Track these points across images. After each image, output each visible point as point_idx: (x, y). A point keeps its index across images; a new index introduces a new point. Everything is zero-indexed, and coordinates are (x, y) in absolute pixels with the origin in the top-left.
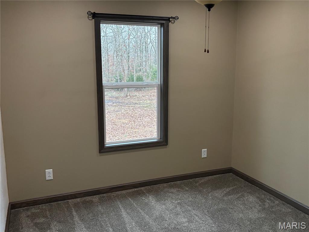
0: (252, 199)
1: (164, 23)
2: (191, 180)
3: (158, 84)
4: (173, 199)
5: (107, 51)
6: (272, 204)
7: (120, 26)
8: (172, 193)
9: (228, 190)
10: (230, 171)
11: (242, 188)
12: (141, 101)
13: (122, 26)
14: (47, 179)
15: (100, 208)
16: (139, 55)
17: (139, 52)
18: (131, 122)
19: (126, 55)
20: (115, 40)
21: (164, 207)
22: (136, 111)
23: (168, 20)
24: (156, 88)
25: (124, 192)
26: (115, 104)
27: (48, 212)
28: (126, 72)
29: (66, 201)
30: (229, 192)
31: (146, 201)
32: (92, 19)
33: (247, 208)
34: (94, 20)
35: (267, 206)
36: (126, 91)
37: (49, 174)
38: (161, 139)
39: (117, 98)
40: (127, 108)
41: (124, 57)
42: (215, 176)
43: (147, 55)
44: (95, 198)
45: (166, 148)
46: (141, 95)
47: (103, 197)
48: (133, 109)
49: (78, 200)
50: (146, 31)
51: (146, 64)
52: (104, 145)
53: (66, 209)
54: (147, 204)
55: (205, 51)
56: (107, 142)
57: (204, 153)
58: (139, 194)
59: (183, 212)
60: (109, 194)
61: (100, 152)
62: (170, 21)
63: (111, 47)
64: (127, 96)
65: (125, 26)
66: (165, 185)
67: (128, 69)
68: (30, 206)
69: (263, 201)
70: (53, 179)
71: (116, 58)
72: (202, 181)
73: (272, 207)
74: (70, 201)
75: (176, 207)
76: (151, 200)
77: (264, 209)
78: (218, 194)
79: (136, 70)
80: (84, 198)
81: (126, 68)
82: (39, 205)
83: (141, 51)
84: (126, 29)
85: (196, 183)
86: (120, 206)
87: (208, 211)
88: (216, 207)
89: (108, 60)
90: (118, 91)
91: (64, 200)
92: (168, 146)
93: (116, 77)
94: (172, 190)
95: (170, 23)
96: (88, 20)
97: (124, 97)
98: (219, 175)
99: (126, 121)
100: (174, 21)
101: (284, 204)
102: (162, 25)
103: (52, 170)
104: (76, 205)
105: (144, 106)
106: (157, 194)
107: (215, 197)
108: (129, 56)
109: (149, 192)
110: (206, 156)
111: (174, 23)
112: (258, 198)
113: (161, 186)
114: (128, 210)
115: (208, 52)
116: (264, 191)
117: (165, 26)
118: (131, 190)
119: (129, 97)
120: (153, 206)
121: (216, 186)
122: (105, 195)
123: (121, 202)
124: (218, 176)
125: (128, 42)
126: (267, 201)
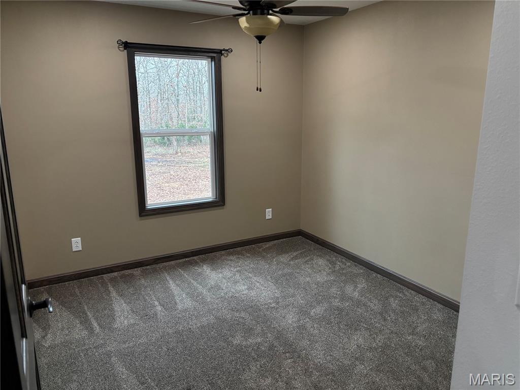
0: (321, 262)
1: (214, 57)
2: (253, 246)
3: (211, 132)
4: (232, 266)
5: (149, 93)
6: (343, 266)
7: (166, 59)
8: (231, 260)
9: (295, 254)
10: (300, 233)
11: (312, 251)
12: (197, 160)
13: (169, 60)
14: (73, 250)
15: (143, 281)
16: (192, 98)
17: (192, 95)
18: (183, 187)
19: (174, 99)
20: (159, 78)
21: (220, 275)
22: (190, 172)
23: (220, 52)
24: (208, 136)
25: (173, 263)
26: (160, 164)
27: (77, 290)
28: (175, 121)
29: (99, 276)
30: (296, 256)
31: (200, 270)
32: (123, 51)
33: (315, 272)
34: (126, 51)
35: (337, 268)
36: (176, 147)
37: (77, 244)
38: (216, 198)
39: (163, 155)
40: (178, 168)
41: (171, 102)
42: (281, 240)
43: (202, 98)
44: (137, 272)
45: (223, 209)
46: (196, 152)
47: (147, 269)
48: (185, 170)
49: (116, 274)
50: (200, 66)
51: (201, 110)
52: (145, 207)
53: (100, 285)
54: (200, 274)
55: (257, 90)
56: (149, 203)
57: (269, 214)
58: (191, 264)
59: (242, 280)
60: (154, 266)
61: (141, 215)
62: (222, 54)
63: (154, 88)
64: (177, 153)
65: (172, 59)
66: (223, 252)
67: (178, 117)
68: (53, 284)
69: (333, 264)
70: (81, 249)
71: (160, 102)
72: (266, 246)
73: (343, 269)
74: (105, 275)
75: (235, 275)
76: (206, 270)
77: (334, 272)
78: (284, 258)
79: (188, 118)
80: (123, 272)
81: (175, 115)
82: (65, 282)
83: (195, 94)
84: (174, 63)
85: (259, 248)
86: (168, 278)
87: (271, 277)
88: (280, 272)
89: (150, 105)
90: (165, 146)
91: (98, 275)
92: (225, 206)
93: (162, 127)
94: (231, 257)
95: (222, 57)
96: (119, 51)
97: (173, 154)
98: (286, 239)
99: (176, 185)
100: (228, 54)
101: (356, 266)
102: (213, 58)
103: (80, 238)
104: (113, 280)
105: (200, 165)
106: (213, 263)
107: (281, 262)
108: (178, 100)
109: (204, 261)
110: (271, 217)
111: (227, 57)
112: (328, 260)
113: (218, 254)
114: (177, 282)
115: (260, 91)
116: (335, 254)
117: (217, 60)
118: (181, 261)
119: (180, 154)
120: (207, 275)
121: (282, 251)
122: (148, 267)
123: (169, 274)
124: (284, 239)
125: (177, 80)
126: (338, 263)
